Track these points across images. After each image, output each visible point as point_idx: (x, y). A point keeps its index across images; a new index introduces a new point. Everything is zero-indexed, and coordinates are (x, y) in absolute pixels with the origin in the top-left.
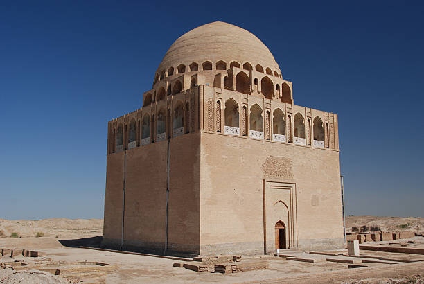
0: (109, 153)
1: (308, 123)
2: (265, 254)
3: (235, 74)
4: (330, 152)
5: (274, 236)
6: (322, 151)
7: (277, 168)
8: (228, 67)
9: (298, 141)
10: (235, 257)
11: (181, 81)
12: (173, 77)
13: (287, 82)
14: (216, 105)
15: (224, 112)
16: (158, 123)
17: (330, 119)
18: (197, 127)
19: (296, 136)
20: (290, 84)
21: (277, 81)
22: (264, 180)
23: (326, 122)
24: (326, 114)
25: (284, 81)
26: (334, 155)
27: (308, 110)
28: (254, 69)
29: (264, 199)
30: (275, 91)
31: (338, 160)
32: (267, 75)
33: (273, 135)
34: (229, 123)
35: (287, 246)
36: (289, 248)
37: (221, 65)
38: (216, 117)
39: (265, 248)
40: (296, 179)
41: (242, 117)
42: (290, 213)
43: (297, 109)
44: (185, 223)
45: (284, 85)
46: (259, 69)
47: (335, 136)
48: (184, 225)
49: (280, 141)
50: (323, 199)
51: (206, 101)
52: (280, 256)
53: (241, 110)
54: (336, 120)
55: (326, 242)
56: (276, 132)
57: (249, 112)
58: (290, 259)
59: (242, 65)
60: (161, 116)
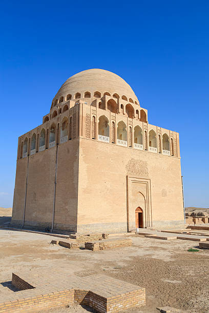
0: (18, 159)
1: (158, 137)
2: (128, 232)
3: (107, 100)
4: (174, 158)
5: (135, 219)
6: (169, 158)
7: (137, 168)
8: (102, 96)
9: (152, 150)
10: (103, 235)
11: (68, 105)
12: (63, 103)
13: (144, 110)
14: (92, 119)
15: (98, 125)
16: (51, 135)
17: (174, 135)
18: (77, 134)
19: (150, 145)
20: (146, 111)
21: (137, 107)
22: (127, 177)
23: (171, 137)
24: (171, 132)
25: (142, 109)
26: (177, 161)
27: (159, 128)
28: (121, 98)
29: (127, 190)
30: (136, 115)
31: (179, 164)
32: (130, 103)
33: (134, 144)
34: (101, 133)
35: (144, 226)
36: (146, 228)
37: (97, 94)
38: (92, 128)
39: (128, 227)
40: (150, 176)
41: (111, 130)
42: (147, 202)
43: (151, 127)
44: (67, 207)
45: (142, 111)
46: (124, 98)
47: (177, 147)
48: (66, 209)
49: (139, 149)
50: (170, 192)
51: (84, 115)
52: (140, 234)
53: (110, 124)
54: (178, 137)
55: (172, 223)
56: (136, 142)
57: (117, 126)
58: (147, 237)
59: (112, 95)
60: (53, 129)
